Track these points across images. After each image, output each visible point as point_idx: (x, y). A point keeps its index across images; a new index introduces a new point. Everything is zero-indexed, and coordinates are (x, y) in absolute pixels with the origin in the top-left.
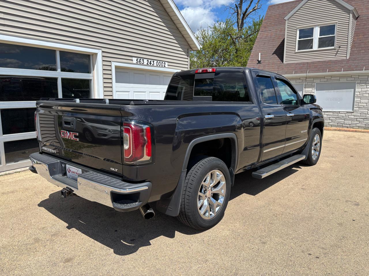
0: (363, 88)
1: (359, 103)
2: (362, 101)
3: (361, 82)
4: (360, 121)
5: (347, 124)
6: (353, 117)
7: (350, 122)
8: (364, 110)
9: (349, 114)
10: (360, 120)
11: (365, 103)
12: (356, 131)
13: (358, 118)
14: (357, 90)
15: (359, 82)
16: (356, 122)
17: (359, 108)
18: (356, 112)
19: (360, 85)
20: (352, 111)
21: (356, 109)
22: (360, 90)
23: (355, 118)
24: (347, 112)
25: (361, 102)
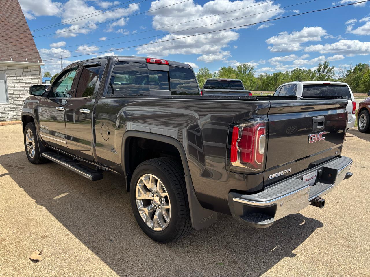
0: (13, 79)
1: (12, 95)
2: (15, 92)
3: (11, 73)
4: (17, 113)
5: (5, 117)
6: (9, 109)
7: (7, 115)
8: (19, 102)
9: (5, 107)
10: (17, 111)
11: (18, 94)
12: (14, 124)
13: (14, 109)
14: (8, 81)
15: (9, 72)
16: (13, 114)
17: (14, 99)
18: (11, 104)
19: (10, 76)
20: (7, 103)
21: (10, 101)
22: (11, 81)
23: (11, 109)
24: (2, 104)
25: (14, 94)
